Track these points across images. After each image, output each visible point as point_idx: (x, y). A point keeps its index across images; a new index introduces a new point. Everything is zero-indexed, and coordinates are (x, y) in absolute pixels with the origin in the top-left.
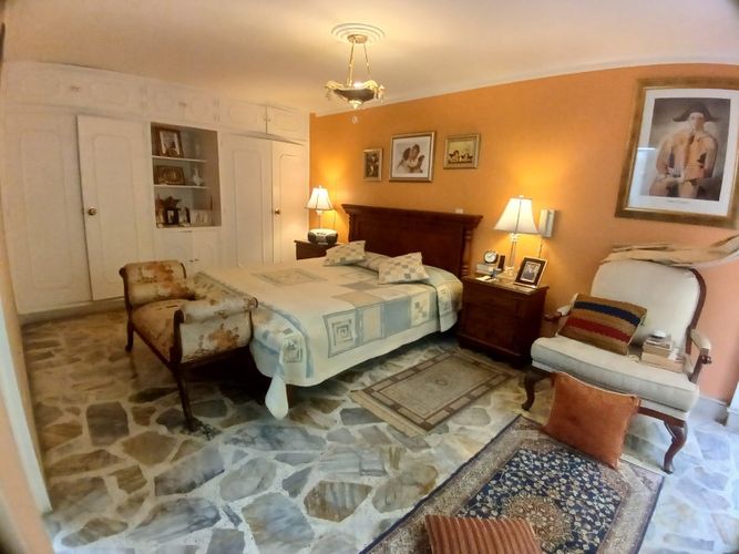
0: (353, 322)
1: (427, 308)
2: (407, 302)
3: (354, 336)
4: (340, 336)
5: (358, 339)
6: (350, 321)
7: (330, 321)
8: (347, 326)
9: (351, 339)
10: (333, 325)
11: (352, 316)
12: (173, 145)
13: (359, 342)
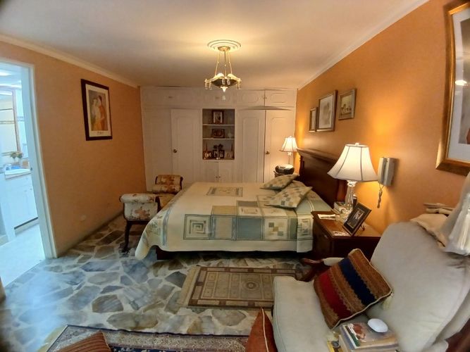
0: (207, 222)
1: (284, 229)
2: (260, 220)
3: (207, 231)
4: (195, 229)
5: (211, 234)
6: (205, 222)
7: (189, 218)
8: (202, 225)
9: (204, 233)
10: (191, 221)
11: (207, 219)
12: (219, 118)
13: (211, 236)
